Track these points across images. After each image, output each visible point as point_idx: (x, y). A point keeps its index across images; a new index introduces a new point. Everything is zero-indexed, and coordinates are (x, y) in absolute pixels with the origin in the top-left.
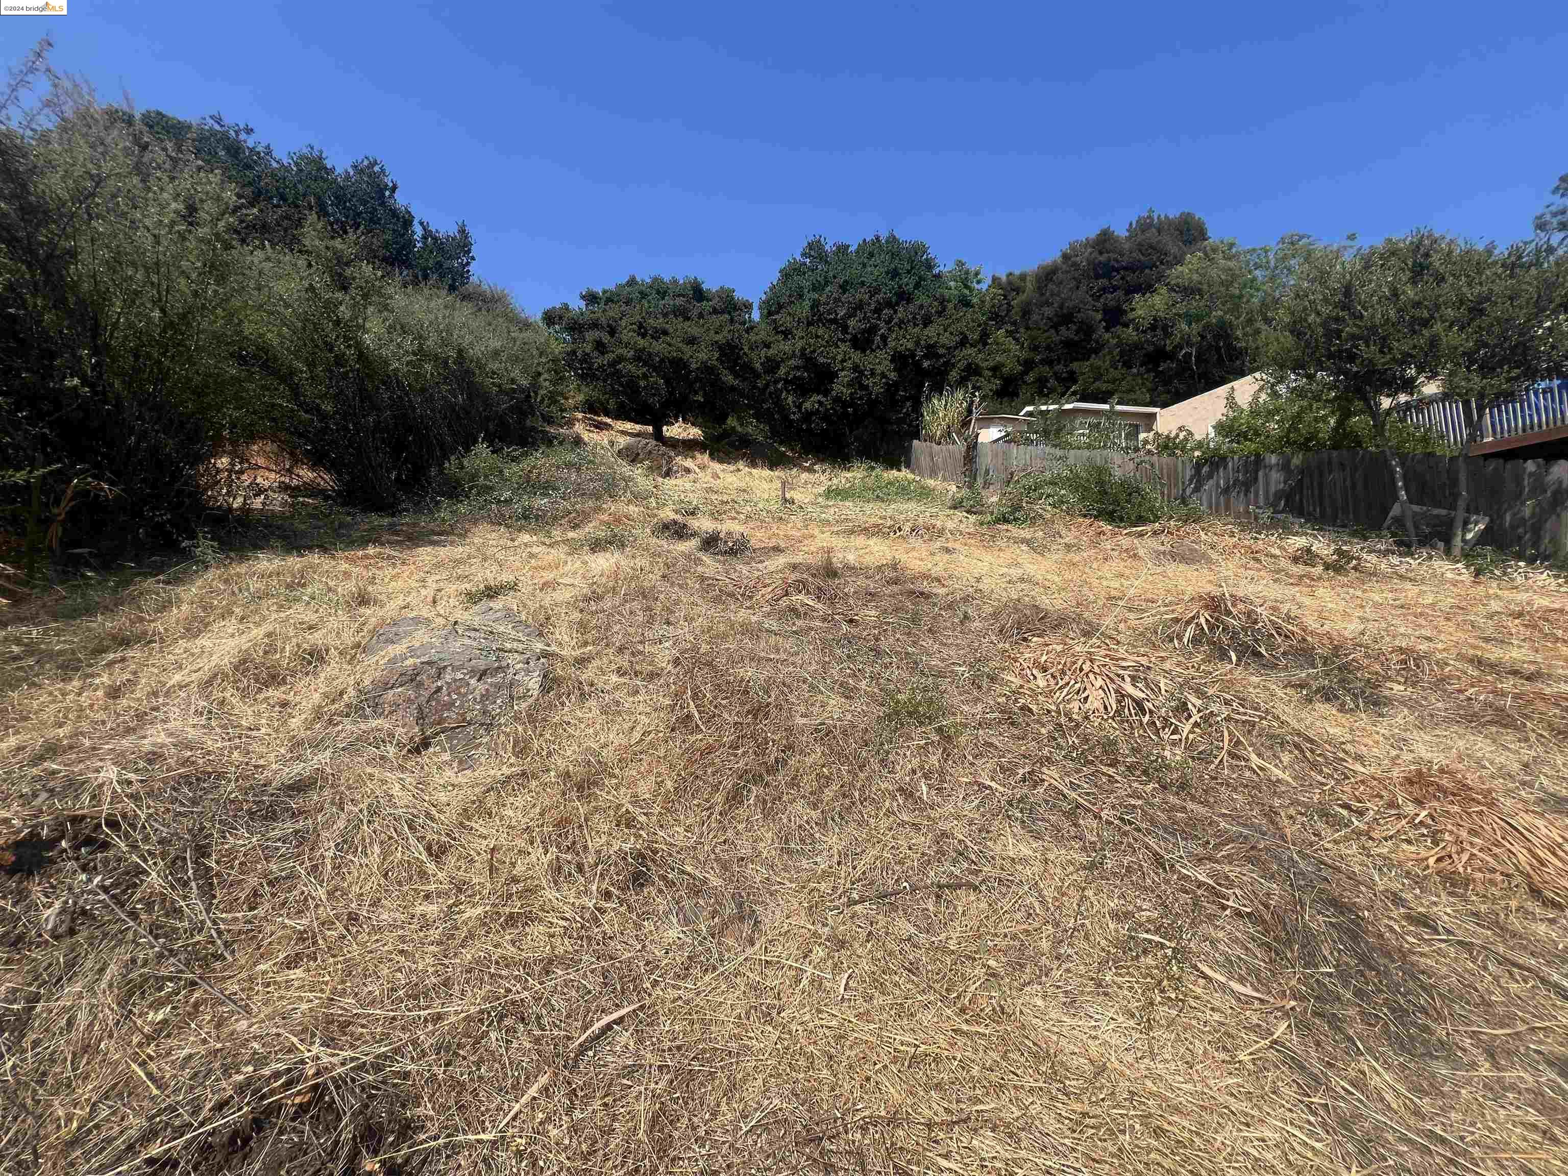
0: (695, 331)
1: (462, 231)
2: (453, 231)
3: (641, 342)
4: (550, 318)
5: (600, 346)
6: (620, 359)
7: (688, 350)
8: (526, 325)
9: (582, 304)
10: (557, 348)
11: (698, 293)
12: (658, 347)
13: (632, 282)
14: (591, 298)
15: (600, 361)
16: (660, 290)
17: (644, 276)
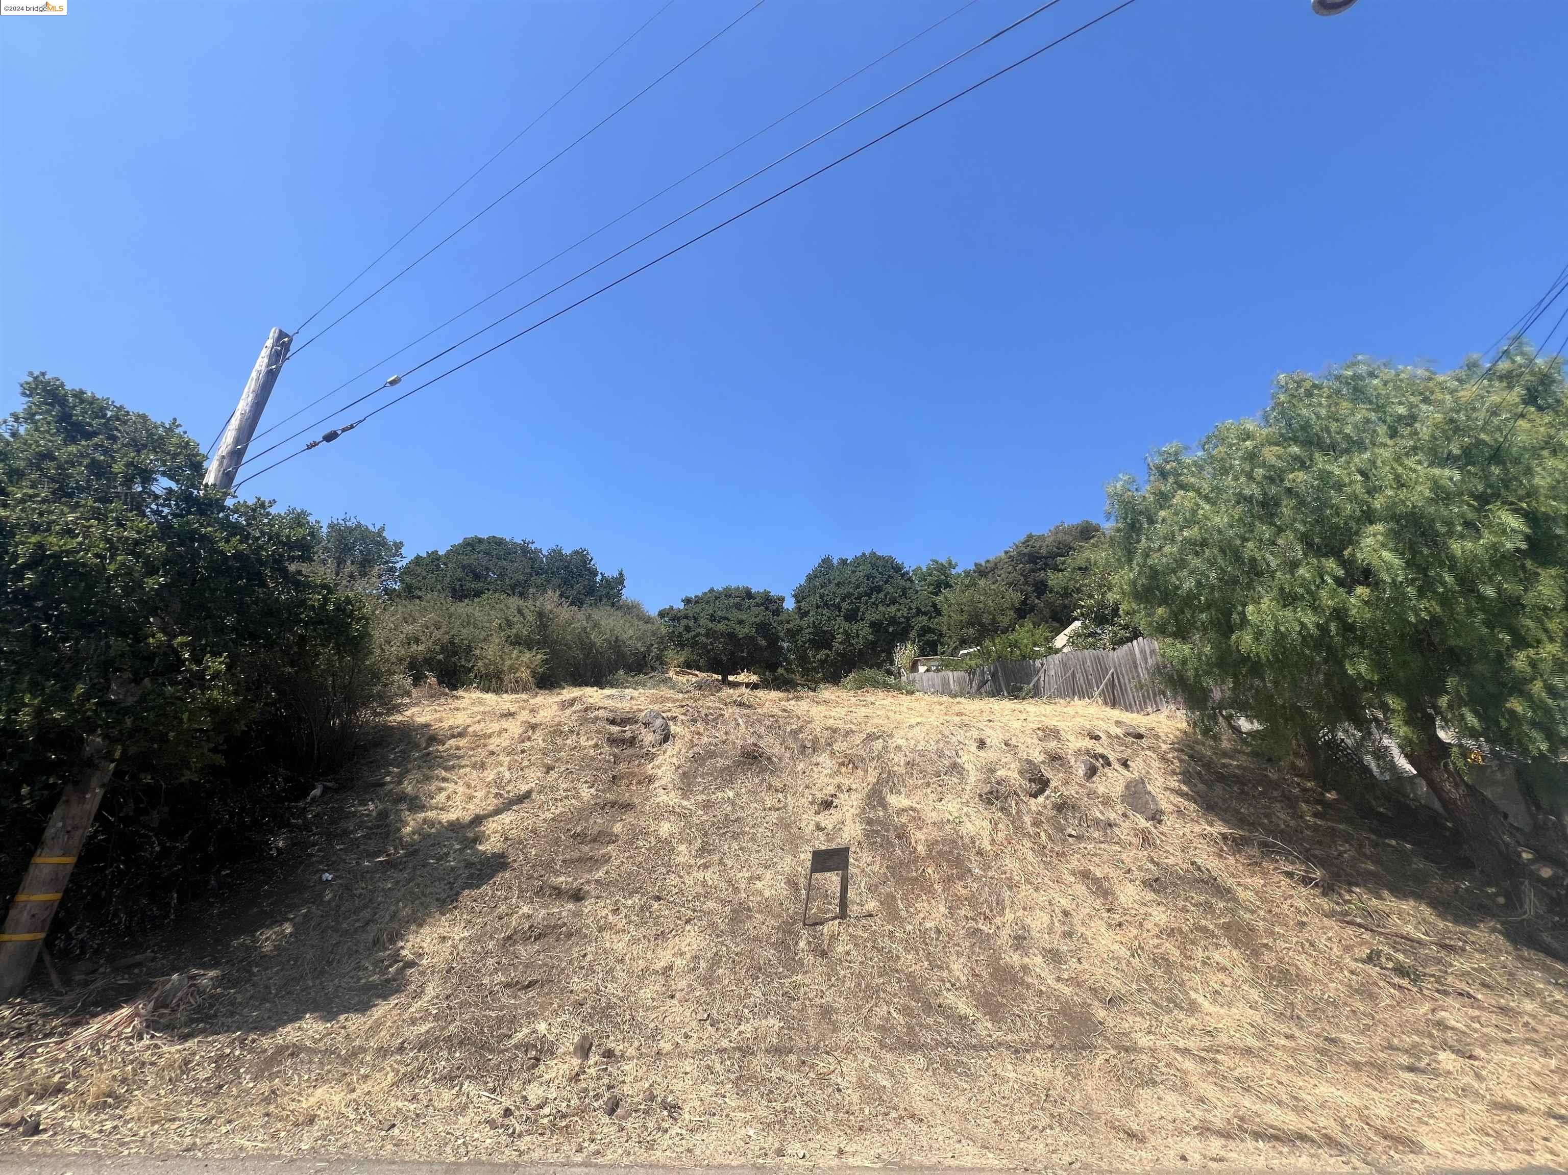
0: (744, 617)
1: (621, 574)
2: (616, 575)
3: (711, 625)
4: (662, 614)
5: (688, 629)
6: (698, 634)
7: (738, 627)
8: (648, 620)
9: (682, 606)
10: (664, 631)
11: (749, 594)
12: (721, 627)
13: (712, 590)
14: (687, 601)
15: (687, 636)
16: (728, 593)
17: (719, 587)
